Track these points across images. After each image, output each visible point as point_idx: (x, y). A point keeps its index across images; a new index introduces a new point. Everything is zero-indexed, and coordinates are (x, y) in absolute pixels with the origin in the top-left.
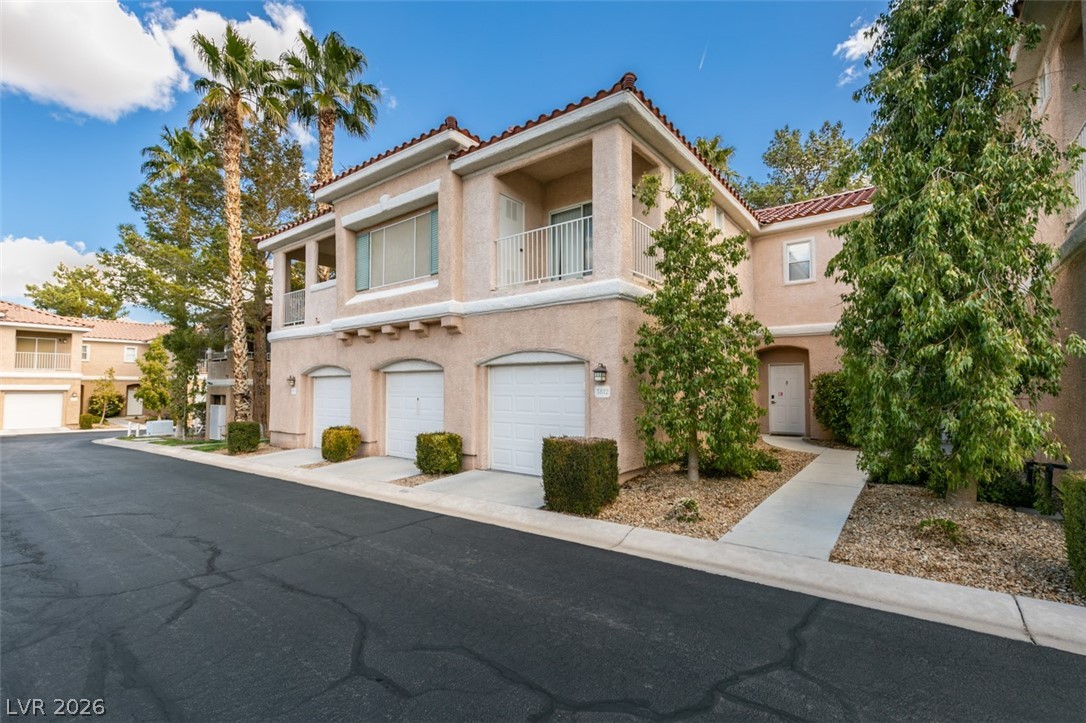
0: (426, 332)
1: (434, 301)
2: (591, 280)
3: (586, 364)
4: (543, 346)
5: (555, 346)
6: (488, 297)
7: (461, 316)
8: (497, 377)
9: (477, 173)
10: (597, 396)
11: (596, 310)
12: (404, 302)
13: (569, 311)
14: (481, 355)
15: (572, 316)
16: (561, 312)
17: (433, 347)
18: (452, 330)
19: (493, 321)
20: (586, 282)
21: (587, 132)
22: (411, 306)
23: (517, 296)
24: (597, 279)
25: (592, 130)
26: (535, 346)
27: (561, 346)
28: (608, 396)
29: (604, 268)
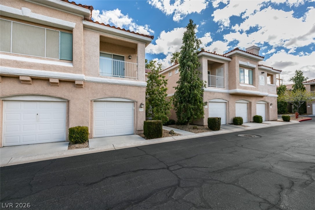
0: (59, 84)
1: (70, 72)
2: (138, 81)
3: (136, 103)
4: (122, 96)
5: (127, 97)
6: (97, 77)
7: (84, 81)
8: (96, 105)
9: (92, 30)
10: (140, 111)
11: (139, 89)
12: (44, 67)
13: (131, 88)
14: (94, 97)
15: (133, 89)
16: (129, 87)
17: (64, 91)
18: (80, 86)
19: (100, 86)
20: (136, 81)
21: (137, 41)
22: (51, 71)
23: (112, 79)
24: (140, 81)
25: (139, 42)
26: (119, 96)
27: (129, 97)
28: (143, 111)
29: (141, 79)
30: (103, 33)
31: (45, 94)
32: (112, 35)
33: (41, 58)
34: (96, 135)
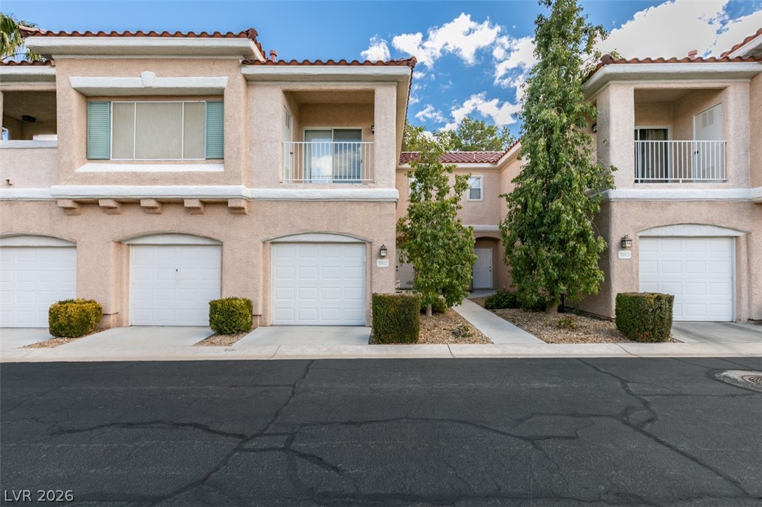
0: (202, 210)
1: (218, 183)
2: (374, 187)
3: (368, 245)
4: (332, 230)
5: (342, 230)
6: (276, 187)
7: (248, 200)
8: (279, 253)
9: (266, 83)
10: (378, 266)
11: (378, 208)
12: (175, 179)
13: (355, 206)
14: (269, 234)
15: (360, 210)
16: (349, 206)
17: (212, 223)
18: (238, 211)
19: (281, 208)
20: (370, 187)
21: (372, 83)
22: (186, 184)
23: (307, 190)
24: (379, 187)
25: (377, 83)
26: (325, 229)
27: (349, 231)
28: (387, 266)
29: (383, 180)
30: (288, 83)
31: (182, 230)
32: (307, 83)
33: (176, 162)
34: (276, 319)
